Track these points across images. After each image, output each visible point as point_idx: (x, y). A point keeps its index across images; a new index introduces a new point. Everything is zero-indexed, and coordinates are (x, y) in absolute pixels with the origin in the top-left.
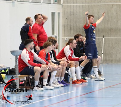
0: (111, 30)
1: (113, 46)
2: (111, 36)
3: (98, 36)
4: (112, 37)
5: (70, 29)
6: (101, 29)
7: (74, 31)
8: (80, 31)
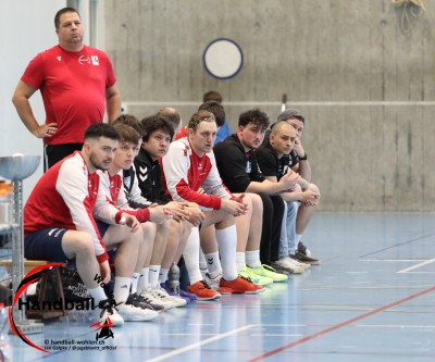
0: (309, 72)
1: (316, 139)
2: (307, 100)
3: (256, 100)
4: (315, 103)
5: (137, 67)
6: (268, 68)
7: (154, 78)
8: (178, 79)
